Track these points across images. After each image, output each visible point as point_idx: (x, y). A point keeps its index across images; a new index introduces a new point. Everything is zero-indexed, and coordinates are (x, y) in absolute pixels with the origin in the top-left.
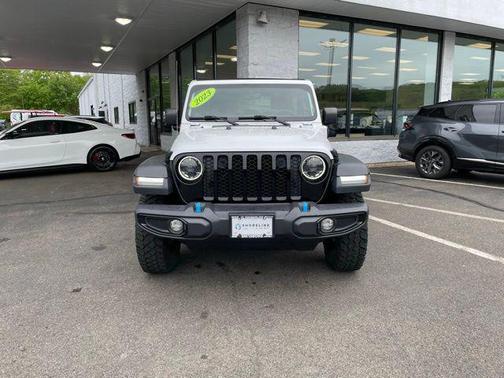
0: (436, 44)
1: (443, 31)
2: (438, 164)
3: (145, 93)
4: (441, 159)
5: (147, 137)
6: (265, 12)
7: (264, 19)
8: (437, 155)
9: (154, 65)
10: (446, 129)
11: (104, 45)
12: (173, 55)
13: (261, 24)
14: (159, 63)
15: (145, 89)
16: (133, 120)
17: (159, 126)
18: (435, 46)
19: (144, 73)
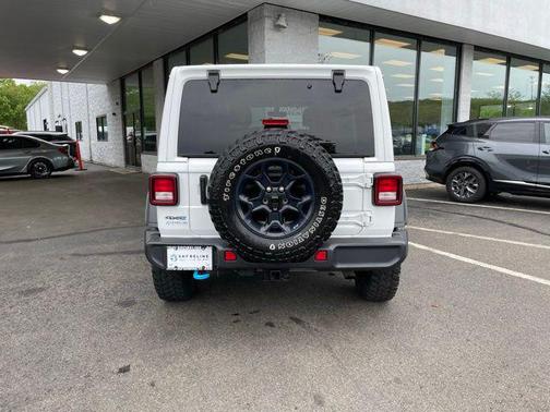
0: (455, 58)
1: (462, 44)
2: (471, 186)
3: (120, 106)
4: (475, 182)
5: (123, 157)
6: (283, 15)
7: (282, 22)
8: (470, 177)
9: (133, 73)
10: (480, 149)
11: (78, 48)
12: (160, 62)
13: (278, 28)
14: (139, 72)
15: (119, 101)
16: (102, 136)
17: (138, 144)
18: (453, 59)
19: (118, 83)
